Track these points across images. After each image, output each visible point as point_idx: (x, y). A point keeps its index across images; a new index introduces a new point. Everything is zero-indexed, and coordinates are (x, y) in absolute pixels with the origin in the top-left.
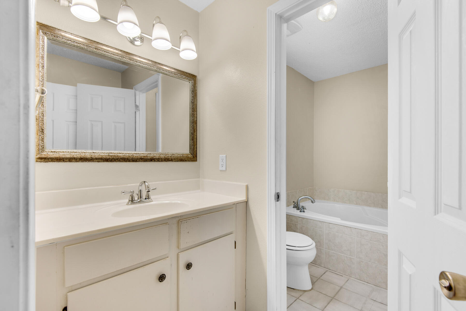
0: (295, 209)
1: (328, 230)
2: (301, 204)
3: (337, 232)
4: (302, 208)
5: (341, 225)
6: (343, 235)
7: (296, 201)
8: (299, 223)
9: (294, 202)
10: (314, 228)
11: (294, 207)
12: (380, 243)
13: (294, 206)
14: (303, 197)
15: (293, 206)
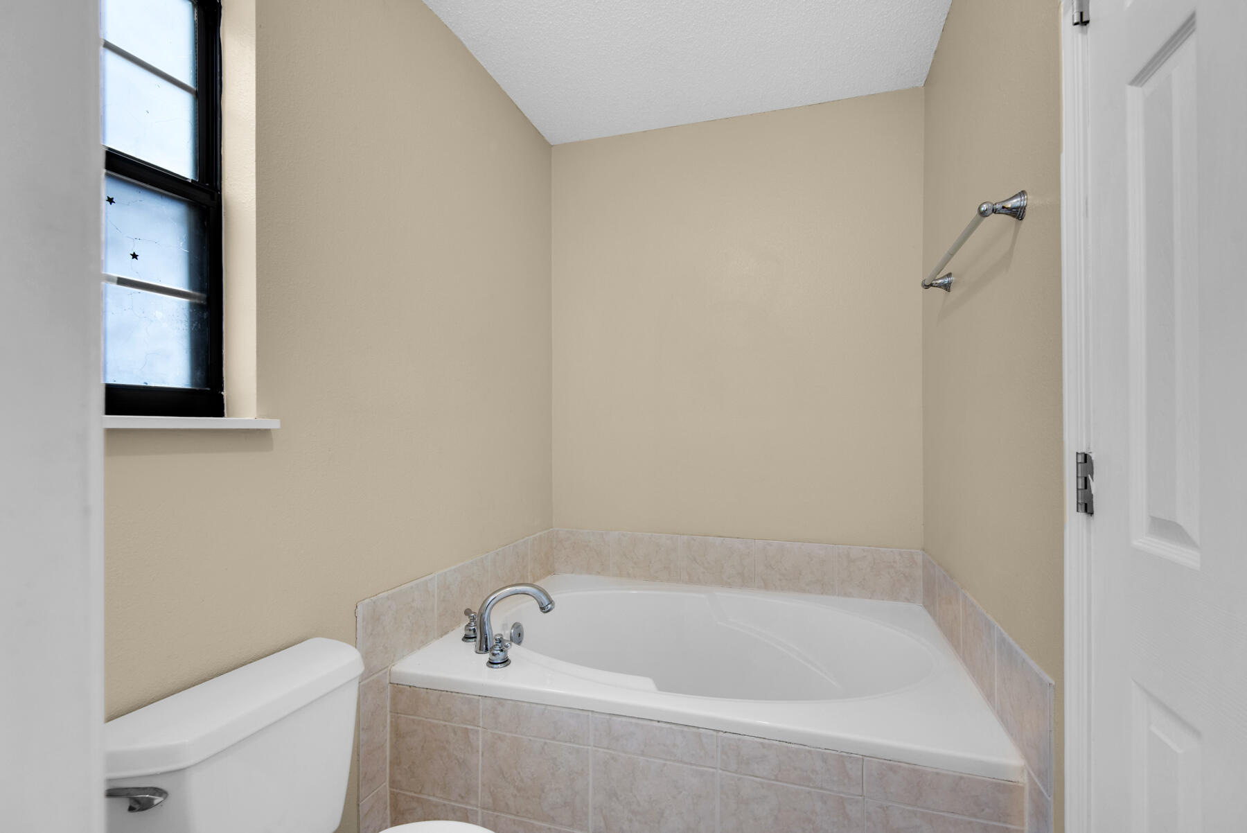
0: (472, 646)
1: (608, 748)
2: (498, 626)
3: (643, 754)
4: (498, 648)
5: (659, 722)
6: (668, 763)
7: (476, 609)
8: (481, 724)
9: (468, 612)
10: (545, 743)
11: (466, 638)
12: (815, 788)
13: (468, 632)
14: (508, 589)
15: (461, 631)
